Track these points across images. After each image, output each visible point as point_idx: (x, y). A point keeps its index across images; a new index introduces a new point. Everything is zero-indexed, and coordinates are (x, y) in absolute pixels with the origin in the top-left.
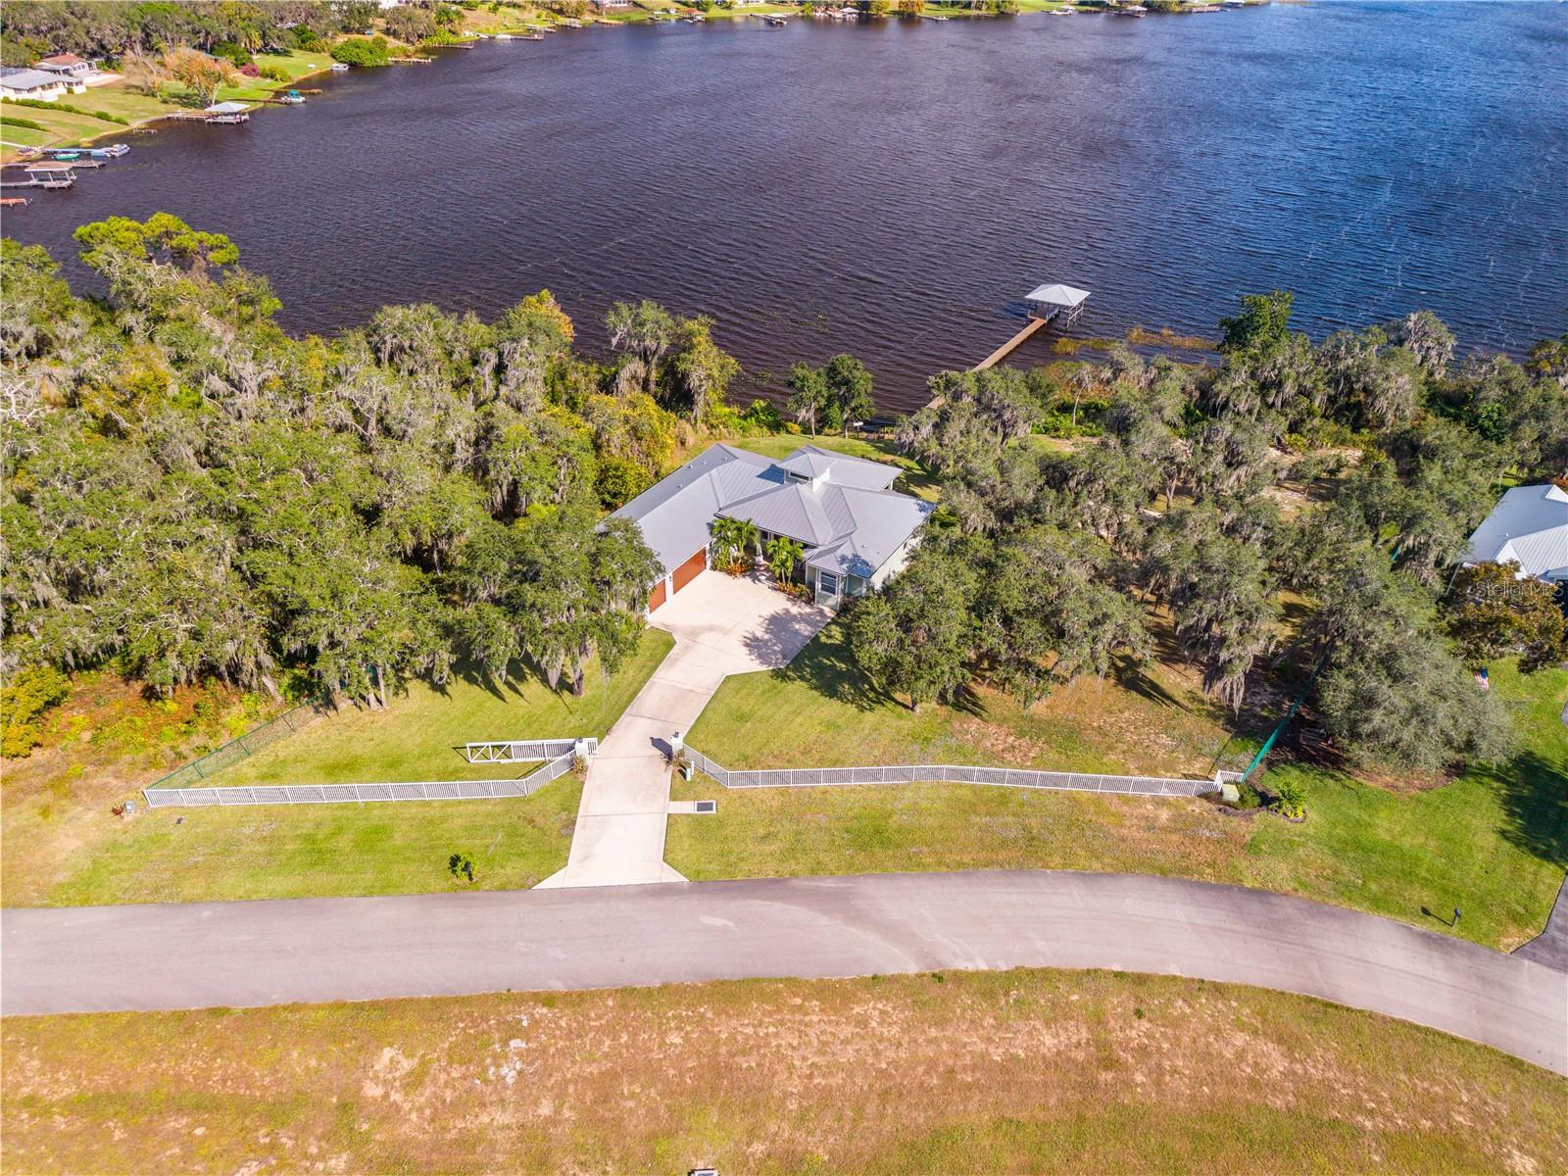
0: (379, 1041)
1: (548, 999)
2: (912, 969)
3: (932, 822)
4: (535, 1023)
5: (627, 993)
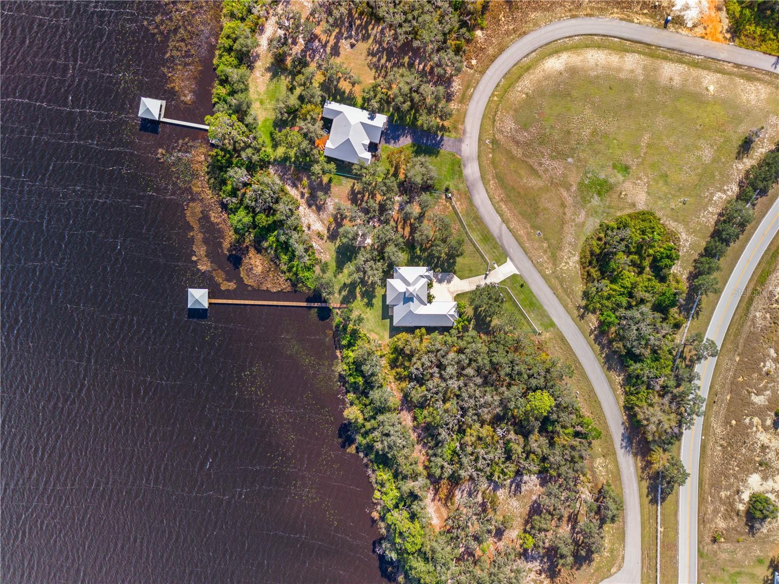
0: (547, 275)
1: (532, 261)
2: (504, 225)
3: (478, 233)
4: (536, 261)
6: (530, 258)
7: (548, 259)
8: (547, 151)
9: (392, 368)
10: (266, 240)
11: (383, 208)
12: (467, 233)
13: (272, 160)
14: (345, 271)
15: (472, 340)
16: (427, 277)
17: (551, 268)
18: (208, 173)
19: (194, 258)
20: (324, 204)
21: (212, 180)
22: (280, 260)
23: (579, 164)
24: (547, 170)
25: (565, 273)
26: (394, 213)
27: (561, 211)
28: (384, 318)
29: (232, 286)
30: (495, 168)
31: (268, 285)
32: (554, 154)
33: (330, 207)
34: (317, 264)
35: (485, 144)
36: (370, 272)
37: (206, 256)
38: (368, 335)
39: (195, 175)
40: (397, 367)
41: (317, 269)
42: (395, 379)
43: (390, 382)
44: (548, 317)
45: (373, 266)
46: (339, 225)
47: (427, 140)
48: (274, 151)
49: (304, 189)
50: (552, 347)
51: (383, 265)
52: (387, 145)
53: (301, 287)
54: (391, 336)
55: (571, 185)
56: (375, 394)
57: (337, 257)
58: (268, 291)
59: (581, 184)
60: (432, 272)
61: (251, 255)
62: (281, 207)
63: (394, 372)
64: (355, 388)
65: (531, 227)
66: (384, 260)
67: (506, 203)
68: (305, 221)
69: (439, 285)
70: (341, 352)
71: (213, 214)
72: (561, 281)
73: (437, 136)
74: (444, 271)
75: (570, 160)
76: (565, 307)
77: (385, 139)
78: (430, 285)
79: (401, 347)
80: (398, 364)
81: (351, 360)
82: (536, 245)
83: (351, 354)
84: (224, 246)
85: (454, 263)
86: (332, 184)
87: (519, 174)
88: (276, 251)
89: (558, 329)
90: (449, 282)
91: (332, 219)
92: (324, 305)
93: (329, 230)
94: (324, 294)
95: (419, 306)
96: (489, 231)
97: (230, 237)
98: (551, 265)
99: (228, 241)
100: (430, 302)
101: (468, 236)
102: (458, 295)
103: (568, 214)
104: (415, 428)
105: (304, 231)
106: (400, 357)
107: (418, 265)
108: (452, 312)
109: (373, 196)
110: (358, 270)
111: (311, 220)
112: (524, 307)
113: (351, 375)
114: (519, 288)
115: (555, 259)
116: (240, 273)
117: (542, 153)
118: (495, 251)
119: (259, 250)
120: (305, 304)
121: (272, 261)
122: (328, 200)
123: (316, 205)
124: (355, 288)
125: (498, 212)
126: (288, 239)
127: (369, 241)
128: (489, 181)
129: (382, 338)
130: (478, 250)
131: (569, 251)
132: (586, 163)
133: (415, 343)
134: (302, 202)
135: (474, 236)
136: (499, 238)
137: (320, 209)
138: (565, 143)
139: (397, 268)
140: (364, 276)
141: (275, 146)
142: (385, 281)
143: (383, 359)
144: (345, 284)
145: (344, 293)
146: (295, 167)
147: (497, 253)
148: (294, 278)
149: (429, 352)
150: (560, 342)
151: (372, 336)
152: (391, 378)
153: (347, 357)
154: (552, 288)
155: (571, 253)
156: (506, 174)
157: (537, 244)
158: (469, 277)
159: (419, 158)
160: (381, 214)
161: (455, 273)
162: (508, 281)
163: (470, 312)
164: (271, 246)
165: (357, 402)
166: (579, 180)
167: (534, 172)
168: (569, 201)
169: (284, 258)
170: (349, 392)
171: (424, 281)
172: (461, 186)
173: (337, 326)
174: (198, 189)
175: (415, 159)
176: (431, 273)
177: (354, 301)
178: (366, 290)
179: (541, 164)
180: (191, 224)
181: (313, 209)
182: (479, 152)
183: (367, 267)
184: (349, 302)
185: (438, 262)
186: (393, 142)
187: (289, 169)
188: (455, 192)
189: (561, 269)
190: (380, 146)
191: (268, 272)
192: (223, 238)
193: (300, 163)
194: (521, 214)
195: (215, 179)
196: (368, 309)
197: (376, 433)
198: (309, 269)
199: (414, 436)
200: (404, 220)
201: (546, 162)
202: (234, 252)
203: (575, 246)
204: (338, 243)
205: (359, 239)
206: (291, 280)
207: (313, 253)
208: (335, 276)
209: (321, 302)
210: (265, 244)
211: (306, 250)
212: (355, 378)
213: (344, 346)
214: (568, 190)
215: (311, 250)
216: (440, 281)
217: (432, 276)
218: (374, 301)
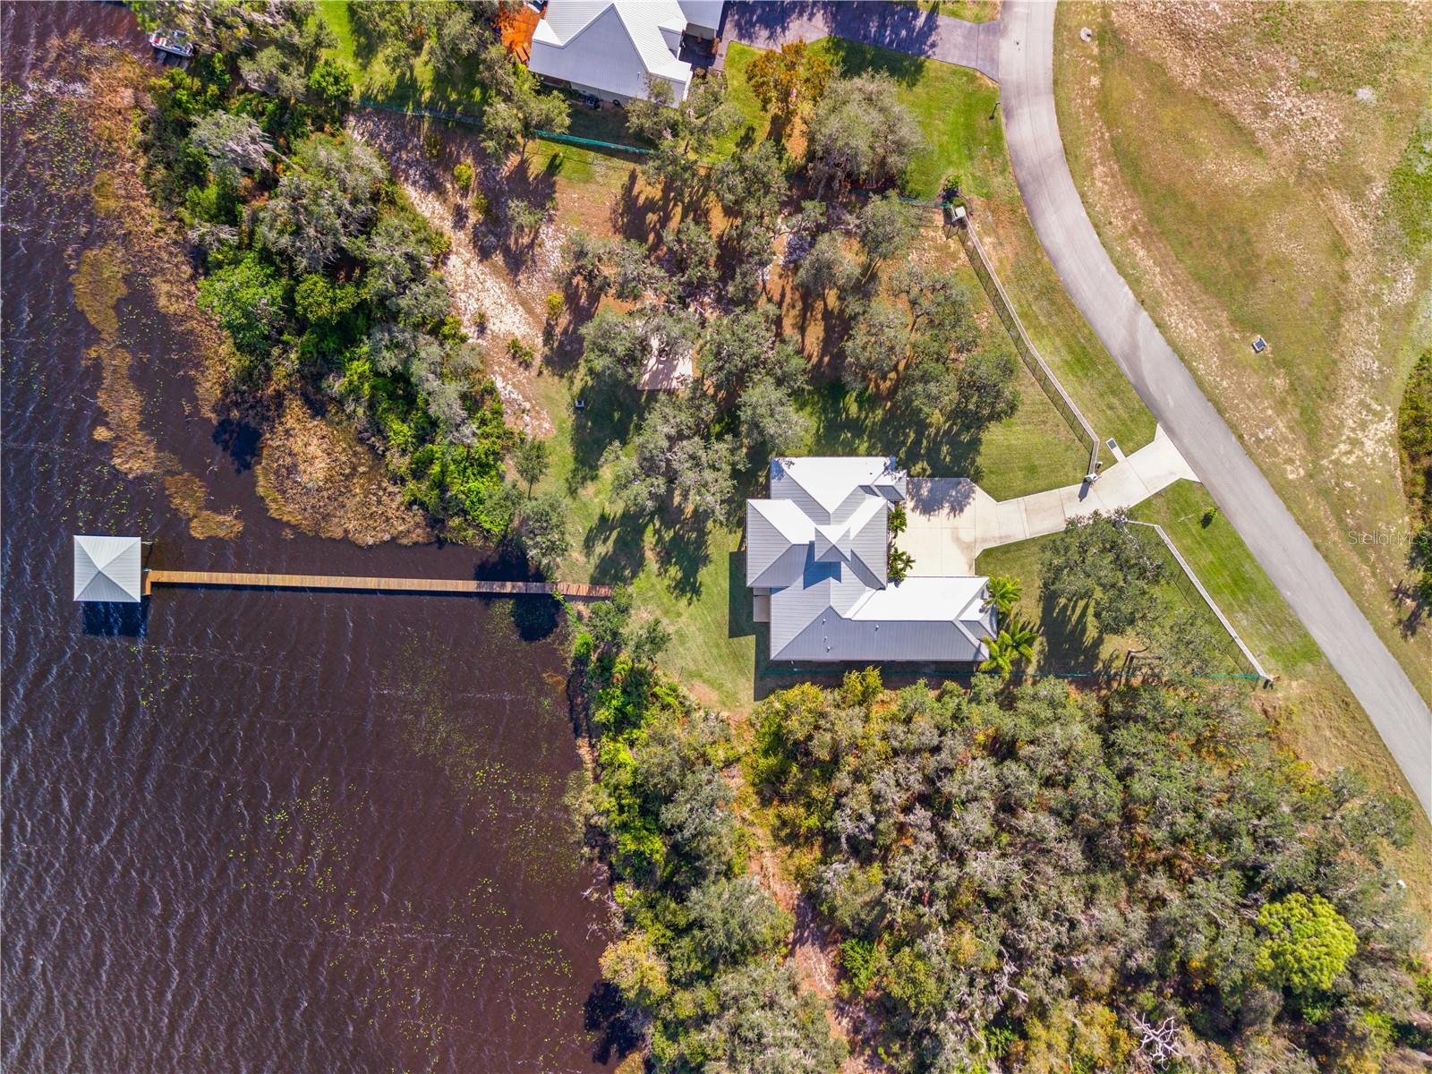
0: (1289, 482)
1: (1240, 437)
2: (1145, 314)
3: (1058, 341)
4: (1252, 435)
5: (1220, 412)
6: (1233, 427)
7: (1291, 429)
8: (1286, 63)
9: (765, 802)
10: (340, 370)
11: (731, 256)
12: (1018, 340)
13: (355, 97)
14: (607, 473)
15: (1049, 714)
16: (887, 491)
17: (1303, 458)
18: (146, 147)
19: (101, 434)
20: (531, 245)
21: (160, 173)
22: (386, 438)
23: (1396, 107)
24: (1285, 129)
25: (1350, 477)
26: (770, 276)
27: (1332, 268)
28: (736, 630)
29: (226, 524)
30: (1109, 125)
31: (348, 523)
32: (1312, 73)
33: (553, 251)
34: (507, 449)
35: (1075, 41)
36: (689, 477)
37: (141, 426)
38: (683, 690)
39: (104, 155)
40: (783, 800)
41: (509, 467)
42: (776, 837)
43: (760, 851)
44: (1297, 627)
45: (701, 453)
46: (582, 314)
47: (882, 27)
48: (364, 67)
49: (464, 194)
50: (1310, 731)
51: (733, 451)
52: (745, 42)
53: (459, 529)
54: (760, 694)
55: (1368, 180)
56: (708, 900)
57: (579, 428)
58: (346, 540)
59: (1401, 176)
60: (902, 473)
61: (290, 422)
62: (379, 249)
63: (771, 813)
64: (641, 869)
65: (1233, 322)
66: (736, 435)
67: (1147, 239)
68: (467, 305)
69: (924, 518)
70: (592, 746)
71: (165, 287)
72: (1339, 505)
73: (916, 16)
74: (940, 471)
75: (1365, 94)
76: (1355, 592)
77: (738, 25)
78: (896, 521)
79: (800, 736)
80: (787, 788)
81: (625, 777)
82: (1251, 383)
83: (626, 755)
84: (200, 391)
85: (975, 443)
86: (559, 179)
87: (1191, 142)
88: (372, 406)
89: (1330, 667)
90: (958, 507)
91: (558, 297)
92: (534, 587)
93: (548, 334)
94: (532, 553)
95: (861, 592)
96: (1092, 337)
97: (222, 362)
98: (1300, 450)
99: (212, 374)
100: (896, 577)
101: (1025, 352)
102: (987, 553)
103: (1358, 280)
104: (841, 1005)
105: (464, 339)
106: (795, 769)
107: (852, 453)
108: (973, 614)
109: (698, 213)
110: (649, 466)
111: (487, 302)
112: (1215, 593)
113: (624, 827)
114: (1195, 528)
115: (1313, 431)
116: (254, 484)
117: (1270, 70)
118: (1116, 402)
119: (317, 406)
120: (471, 586)
121: (361, 441)
122: (546, 231)
123: (507, 251)
124: (641, 531)
125: (1121, 270)
126: (406, 363)
127: (686, 367)
128: (1091, 166)
129: (730, 699)
130: (1056, 399)
131: (1362, 403)
132: (1419, 103)
133: (848, 725)
134: (459, 240)
135: (1044, 353)
136: (1127, 359)
137: (518, 263)
138: (1349, 36)
139: (783, 462)
140: (670, 492)
141: (365, 53)
142: (742, 506)
143: (735, 770)
144: (603, 518)
145: (601, 549)
146: (436, 121)
147: (1121, 411)
148: (432, 498)
149: (896, 753)
150: (1336, 711)
151: (696, 693)
152: (762, 836)
153: (614, 765)
154: (1310, 528)
155: (1369, 409)
156: (1145, 144)
157: (1255, 379)
158: (1025, 493)
159: (857, 82)
160: (727, 273)
161: (977, 477)
162: (1159, 502)
163: (1029, 610)
164: (354, 391)
165: (645, 916)
166: (1394, 161)
167: (1240, 136)
168: (1360, 232)
169: (400, 430)
170: (620, 879)
171: (876, 505)
172: (997, 182)
173: (581, 660)
174: (112, 204)
175: (843, 86)
176: (898, 480)
177: (635, 574)
178: (677, 539)
179: (1264, 110)
180: (93, 319)
181: (494, 266)
182: (1058, 67)
183: (679, 458)
184: (618, 579)
185: (917, 442)
186: (765, 33)
187: (415, 130)
188: (978, 203)
189: (1336, 463)
190: (722, 48)
191: (347, 477)
192: (197, 366)
193: (452, 107)
194: (1197, 278)
195: (168, 166)
196: (684, 602)
197: (712, 1030)
198: (483, 468)
199: (838, 1030)
200: (804, 298)
201: (1285, 101)
202: (235, 414)
203: (1380, 387)
204: (581, 378)
205: (652, 363)
206: (422, 505)
207: (498, 413)
208: (573, 492)
209: (526, 579)
210: (337, 386)
211: (471, 403)
212: (638, 839)
213: (605, 727)
214: (1357, 196)
215: (489, 403)
216: (927, 507)
217: (902, 489)
218: (704, 575)
